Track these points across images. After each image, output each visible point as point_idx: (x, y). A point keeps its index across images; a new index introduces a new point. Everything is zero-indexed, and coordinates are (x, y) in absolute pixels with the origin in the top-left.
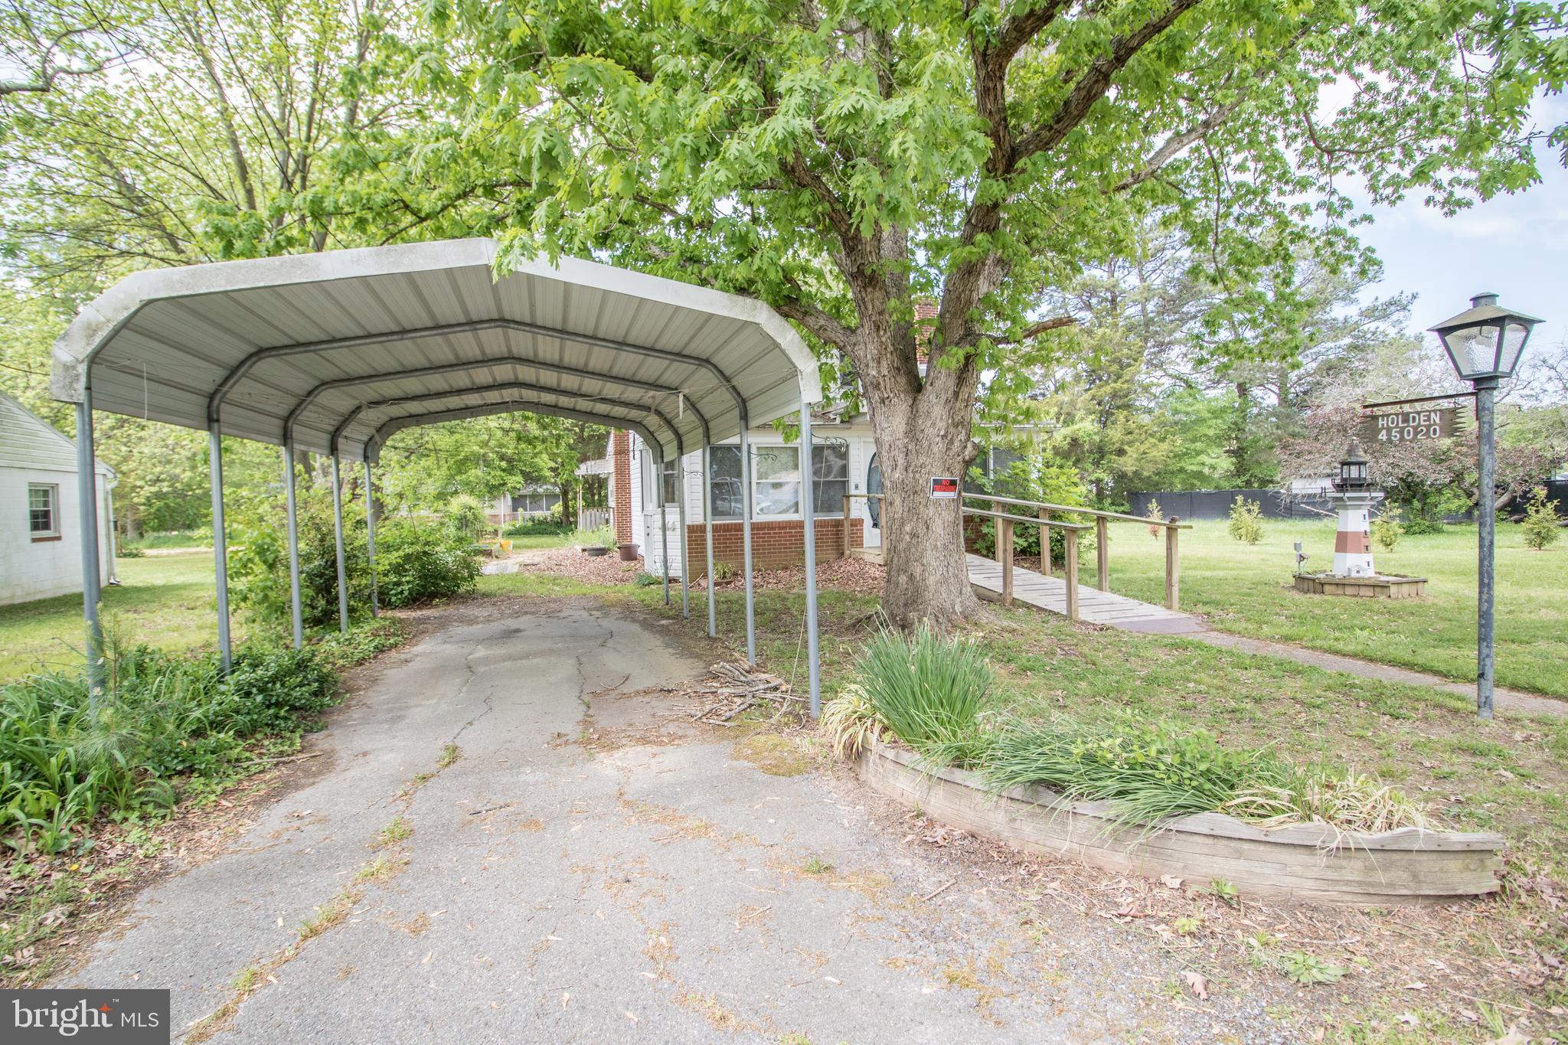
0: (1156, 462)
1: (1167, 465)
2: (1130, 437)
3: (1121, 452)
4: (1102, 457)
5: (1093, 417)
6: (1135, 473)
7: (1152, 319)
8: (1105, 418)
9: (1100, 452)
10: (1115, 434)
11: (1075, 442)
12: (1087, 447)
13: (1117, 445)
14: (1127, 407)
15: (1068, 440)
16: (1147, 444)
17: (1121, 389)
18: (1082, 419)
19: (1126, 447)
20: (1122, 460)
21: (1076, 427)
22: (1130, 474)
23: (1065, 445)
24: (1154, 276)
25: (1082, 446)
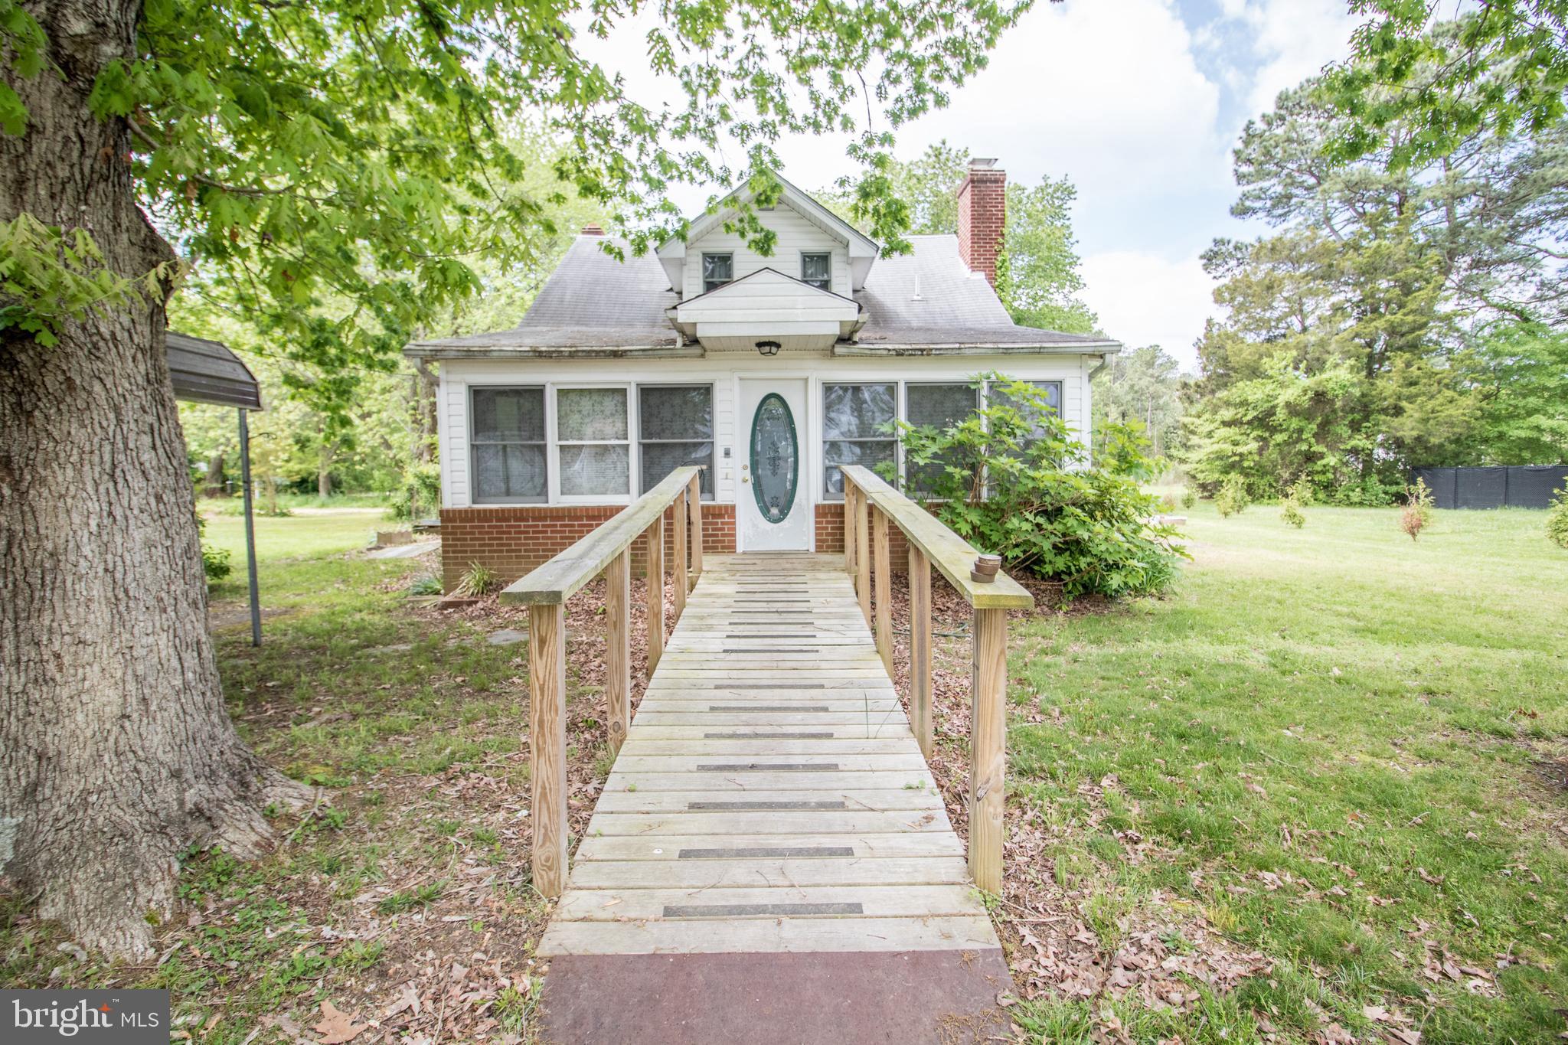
0: (1452, 425)
1: (1471, 428)
2: (1413, 390)
3: (1398, 411)
4: (1366, 418)
5: (1352, 362)
6: (1418, 439)
7: (1462, 225)
8: (1372, 364)
9: (1363, 412)
10: (1388, 386)
11: (1320, 397)
12: (1339, 404)
13: (1391, 401)
14: (1413, 347)
15: (1310, 394)
16: (1440, 399)
17: (1402, 323)
18: (1336, 366)
19: (1404, 404)
20: (1396, 422)
21: (1324, 376)
22: (1407, 441)
23: (1305, 402)
24: (1467, 164)
25: (1332, 402)
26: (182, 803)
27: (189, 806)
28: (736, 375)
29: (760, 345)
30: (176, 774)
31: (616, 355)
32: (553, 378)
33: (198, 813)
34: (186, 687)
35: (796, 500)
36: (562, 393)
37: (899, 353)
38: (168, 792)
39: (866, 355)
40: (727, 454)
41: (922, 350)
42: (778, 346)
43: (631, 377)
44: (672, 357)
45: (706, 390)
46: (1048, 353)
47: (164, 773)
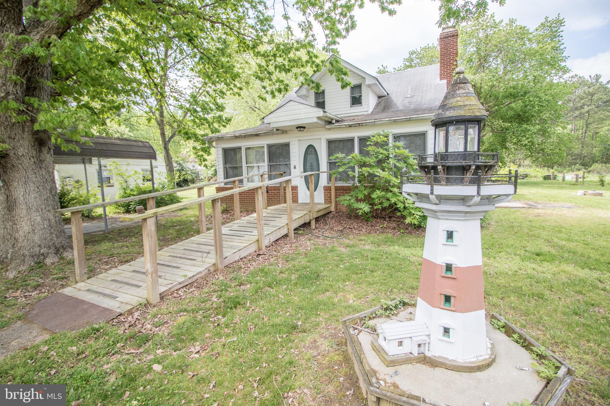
26: (40, 252)
27: (41, 253)
28: (297, 139)
29: (297, 128)
30: (39, 246)
31: (257, 135)
32: (243, 144)
33: (43, 254)
34: (44, 228)
35: (319, 184)
36: (248, 149)
37: (350, 126)
38: (37, 249)
39: (338, 128)
40: (295, 167)
41: (359, 124)
42: (304, 128)
43: (264, 142)
44: (273, 134)
45: (287, 145)
46: (414, 120)
47: (37, 245)
